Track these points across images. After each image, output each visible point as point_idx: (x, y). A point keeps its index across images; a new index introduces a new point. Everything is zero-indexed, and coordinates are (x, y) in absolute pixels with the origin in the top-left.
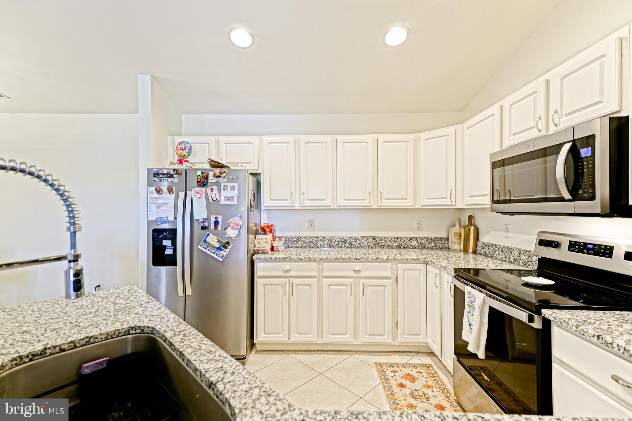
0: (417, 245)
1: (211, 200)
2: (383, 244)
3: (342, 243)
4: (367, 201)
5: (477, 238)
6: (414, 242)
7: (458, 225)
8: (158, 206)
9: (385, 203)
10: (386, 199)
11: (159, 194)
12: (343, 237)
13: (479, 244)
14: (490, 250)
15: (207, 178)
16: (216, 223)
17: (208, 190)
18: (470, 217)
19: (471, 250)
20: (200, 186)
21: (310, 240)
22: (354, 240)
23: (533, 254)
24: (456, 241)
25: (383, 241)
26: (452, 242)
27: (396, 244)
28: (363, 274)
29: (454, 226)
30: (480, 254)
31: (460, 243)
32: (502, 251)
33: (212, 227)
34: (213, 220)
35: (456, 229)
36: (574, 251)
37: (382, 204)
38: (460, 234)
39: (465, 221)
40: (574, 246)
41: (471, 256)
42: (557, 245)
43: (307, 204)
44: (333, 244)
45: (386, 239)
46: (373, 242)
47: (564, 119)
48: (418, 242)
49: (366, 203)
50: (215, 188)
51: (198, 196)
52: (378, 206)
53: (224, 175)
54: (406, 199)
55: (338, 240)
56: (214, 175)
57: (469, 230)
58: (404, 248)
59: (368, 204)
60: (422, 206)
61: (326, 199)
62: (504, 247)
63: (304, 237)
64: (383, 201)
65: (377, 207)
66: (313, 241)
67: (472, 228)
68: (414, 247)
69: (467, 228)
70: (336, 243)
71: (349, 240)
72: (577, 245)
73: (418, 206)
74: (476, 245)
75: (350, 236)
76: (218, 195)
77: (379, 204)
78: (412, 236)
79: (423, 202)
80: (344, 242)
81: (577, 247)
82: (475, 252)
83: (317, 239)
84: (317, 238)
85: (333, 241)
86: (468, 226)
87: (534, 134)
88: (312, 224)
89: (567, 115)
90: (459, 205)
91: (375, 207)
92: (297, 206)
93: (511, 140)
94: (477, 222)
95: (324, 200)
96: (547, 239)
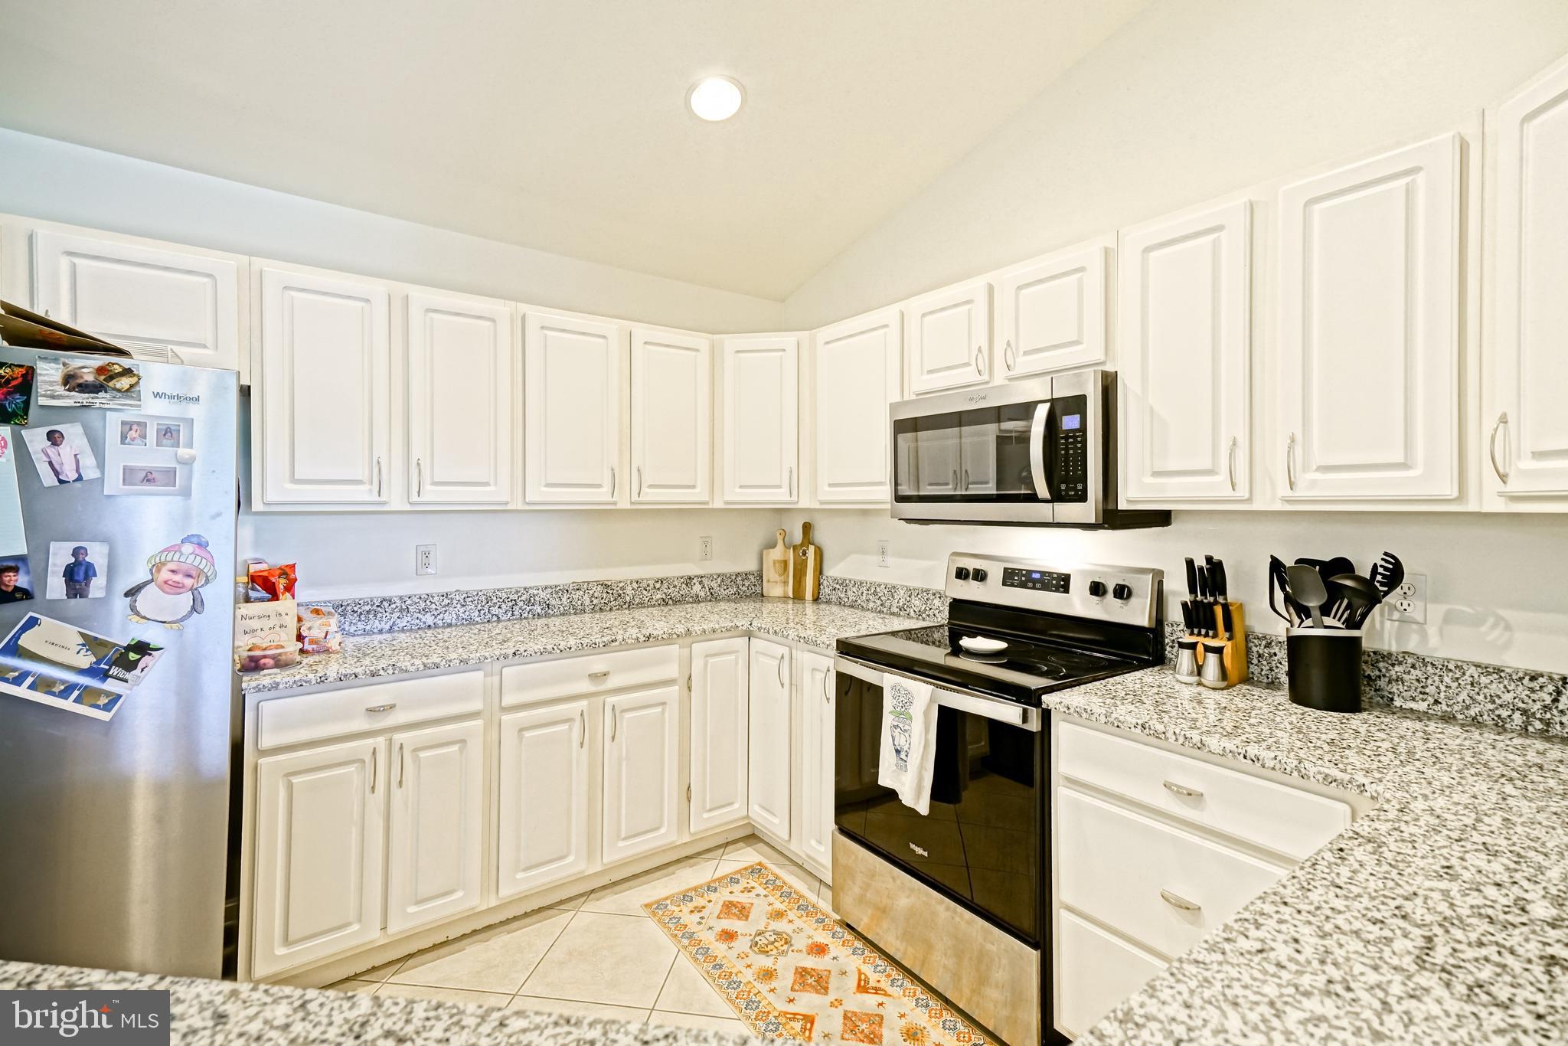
0: (702, 594)
1: (49, 481)
2: (628, 599)
3: (521, 604)
4: (606, 489)
5: (820, 571)
6: (697, 588)
7: (780, 546)
9: (651, 495)
10: (651, 486)
12: (525, 589)
13: (825, 582)
14: (849, 593)
15: (22, 387)
18: (807, 528)
19: (809, 596)
21: (423, 605)
22: (557, 593)
23: (934, 594)
24: (777, 578)
25: (629, 591)
26: (768, 581)
27: (659, 596)
28: (613, 682)
29: (773, 546)
30: (829, 602)
31: (786, 583)
32: (875, 593)
35: (777, 553)
36: (1012, 585)
37: (642, 499)
38: (785, 563)
39: (798, 536)
40: (1014, 577)
41: (810, 608)
42: (980, 576)
43: (431, 495)
44: (495, 610)
45: (635, 585)
46: (605, 595)
47: (1021, 359)
48: (704, 587)
49: (602, 495)
50: (71, 430)
52: (632, 503)
54: (694, 487)
55: (511, 597)
57: (804, 553)
58: (676, 602)
59: (609, 498)
60: (727, 503)
61: (492, 483)
62: (879, 585)
63: (401, 598)
64: (645, 489)
65: (629, 507)
66: (433, 606)
67: (812, 548)
68: (697, 600)
69: (800, 550)
70: (504, 606)
71: (543, 595)
72: (1017, 575)
73: (718, 504)
74: (818, 584)
75: (544, 584)
77: (635, 498)
78: (691, 573)
79: (733, 494)
80: (528, 602)
81: (1016, 578)
82: (816, 600)
83: (447, 601)
84: (446, 595)
85: (495, 600)
86: (802, 545)
87: (968, 375)
88: (427, 555)
89: (1025, 353)
90: (804, 504)
91: (624, 504)
92: (397, 503)
93: (921, 382)
94: (821, 536)
95: (487, 484)
96: (971, 565)
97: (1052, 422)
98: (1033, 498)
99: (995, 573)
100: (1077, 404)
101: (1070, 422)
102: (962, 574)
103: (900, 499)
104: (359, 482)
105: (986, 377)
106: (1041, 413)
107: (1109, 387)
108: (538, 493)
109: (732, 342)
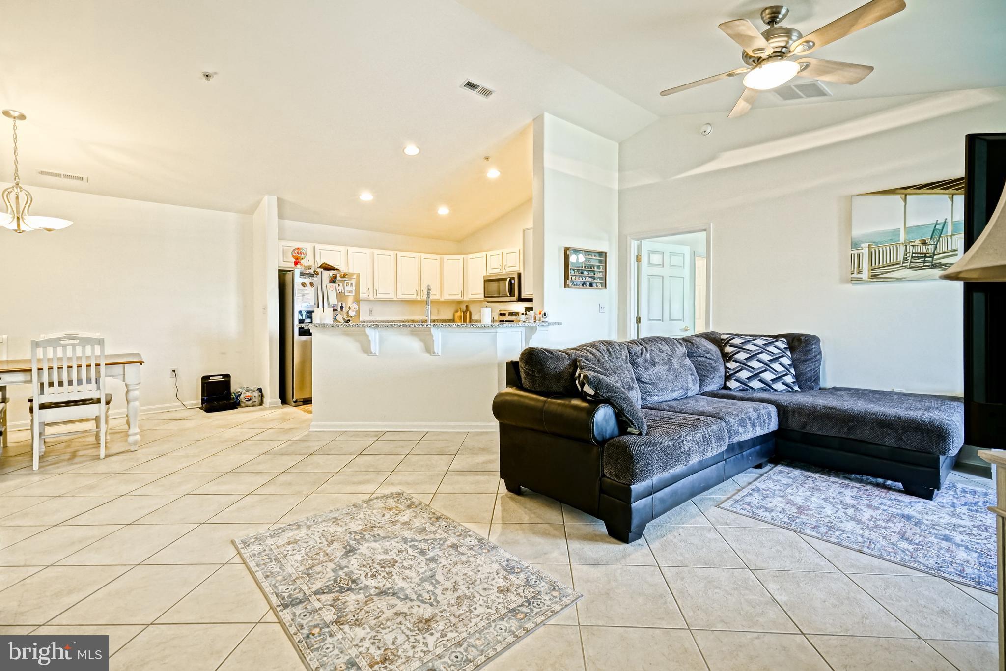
1: (338, 292)
4: (415, 295)
5: (470, 318)
7: (459, 312)
8: (303, 295)
11: (304, 287)
15: (336, 278)
16: (342, 307)
17: (337, 285)
18: (467, 307)
20: (331, 283)
24: (458, 321)
33: (339, 310)
34: (340, 305)
35: (459, 314)
38: (461, 317)
40: (510, 314)
42: (504, 315)
43: (379, 296)
49: (414, 297)
50: (341, 284)
51: (331, 289)
53: (347, 276)
54: (437, 295)
56: (340, 276)
57: (466, 314)
60: (445, 299)
64: (424, 296)
65: (421, 300)
67: (468, 312)
73: (442, 299)
75: (398, 319)
76: (343, 289)
77: (422, 298)
78: (435, 319)
79: (446, 297)
86: (466, 311)
87: (498, 271)
88: (372, 311)
89: (508, 267)
90: (466, 299)
91: (419, 299)
92: (371, 298)
93: (490, 271)
94: (472, 308)
95: (389, 294)
96: (502, 312)
97: (510, 281)
98: (507, 296)
99: (507, 314)
100: (513, 278)
101: (513, 282)
102: (501, 315)
103: (485, 297)
104: (365, 293)
105: (502, 271)
106: (508, 279)
107: (519, 275)
108: (400, 296)
109: (446, 257)
